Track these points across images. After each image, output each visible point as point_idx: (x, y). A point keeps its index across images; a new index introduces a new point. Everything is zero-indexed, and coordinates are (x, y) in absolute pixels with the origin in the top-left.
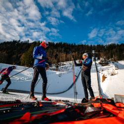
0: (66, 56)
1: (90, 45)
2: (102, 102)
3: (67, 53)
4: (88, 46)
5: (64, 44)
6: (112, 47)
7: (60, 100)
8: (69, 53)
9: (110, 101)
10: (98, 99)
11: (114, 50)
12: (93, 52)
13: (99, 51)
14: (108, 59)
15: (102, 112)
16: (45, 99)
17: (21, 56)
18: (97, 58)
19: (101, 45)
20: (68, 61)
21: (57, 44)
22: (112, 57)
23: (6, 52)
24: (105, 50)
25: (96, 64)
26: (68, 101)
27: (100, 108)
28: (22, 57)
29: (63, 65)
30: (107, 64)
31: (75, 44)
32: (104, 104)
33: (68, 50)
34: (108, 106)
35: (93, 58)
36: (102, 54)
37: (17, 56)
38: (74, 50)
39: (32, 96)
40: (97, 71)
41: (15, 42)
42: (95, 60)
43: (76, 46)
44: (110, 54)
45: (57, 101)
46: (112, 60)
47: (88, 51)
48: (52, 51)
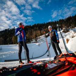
0: (40, 32)
3: (40, 30)
4: (53, 22)
5: (38, 24)
6: (69, 19)
11: (71, 21)
12: (57, 25)
13: (61, 24)
14: (68, 27)
17: (12, 38)
18: (60, 29)
20: (42, 35)
21: (33, 25)
22: (70, 26)
23: (2, 38)
24: (65, 22)
25: (60, 32)
29: (40, 38)
30: (68, 31)
31: (44, 23)
32: (68, 58)
33: (41, 28)
35: (58, 29)
36: (63, 25)
37: (10, 39)
38: (44, 27)
40: (62, 37)
41: (6, 30)
43: (45, 24)
44: (69, 24)
46: (71, 28)
47: (54, 26)
48: (31, 31)
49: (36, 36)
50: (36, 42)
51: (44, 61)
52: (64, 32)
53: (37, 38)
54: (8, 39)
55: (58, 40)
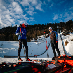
0: (41, 32)
3: (41, 30)
4: (54, 24)
6: (70, 22)
12: (58, 27)
13: (61, 27)
16: (28, 60)
17: (13, 35)
18: (60, 31)
20: (43, 35)
21: (34, 25)
22: (70, 29)
23: (4, 34)
24: (65, 25)
28: (14, 36)
29: (40, 38)
30: (67, 34)
33: (42, 28)
35: (58, 31)
37: (11, 36)
38: (45, 27)
42: (59, 32)
43: (46, 25)
44: (69, 27)
47: (54, 28)
48: (32, 30)
49: (36, 36)
50: (36, 41)
51: (42, 60)
52: (64, 34)
53: (37, 38)
54: (10, 36)
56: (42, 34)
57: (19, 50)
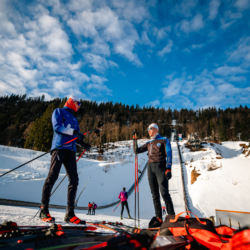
0: (120, 130)
1: (167, 109)
2: (190, 224)
3: (122, 123)
4: (163, 110)
5: (117, 105)
6: (209, 114)
7: (104, 223)
8: (125, 124)
9: (205, 223)
10: (181, 219)
11: (214, 120)
12: (174, 123)
13: (185, 122)
14: (203, 137)
15: (188, 247)
16: (72, 220)
17: (26, 127)
18: (180, 136)
19: (189, 109)
20: (124, 139)
22: (209, 134)
24: (197, 120)
25: (179, 146)
26: (121, 224)
27: (185, 238)
28: (27, 130)
30: (200, 147)
31: (137, 106)
32: (193, 230)
33: (124, 118)
34: (201, 233)
35: (173, 134)
36: (190, 127)
37: (18, 127)
38: (135, 117)
39: (45, 212)
40: (182, 162)
41: (14, 98)
43: (140, 110)
44: (205, 128)
45: (97, 224)
46: (210, 140)
47: (163, 122)
48: (91, 119)
52: (190, 147)
53: (104, 147)
54: (12, 127)
55: (170, 169)
56: (122, 138)
57: (47, 184)
